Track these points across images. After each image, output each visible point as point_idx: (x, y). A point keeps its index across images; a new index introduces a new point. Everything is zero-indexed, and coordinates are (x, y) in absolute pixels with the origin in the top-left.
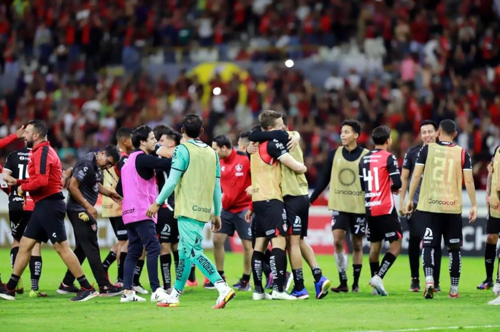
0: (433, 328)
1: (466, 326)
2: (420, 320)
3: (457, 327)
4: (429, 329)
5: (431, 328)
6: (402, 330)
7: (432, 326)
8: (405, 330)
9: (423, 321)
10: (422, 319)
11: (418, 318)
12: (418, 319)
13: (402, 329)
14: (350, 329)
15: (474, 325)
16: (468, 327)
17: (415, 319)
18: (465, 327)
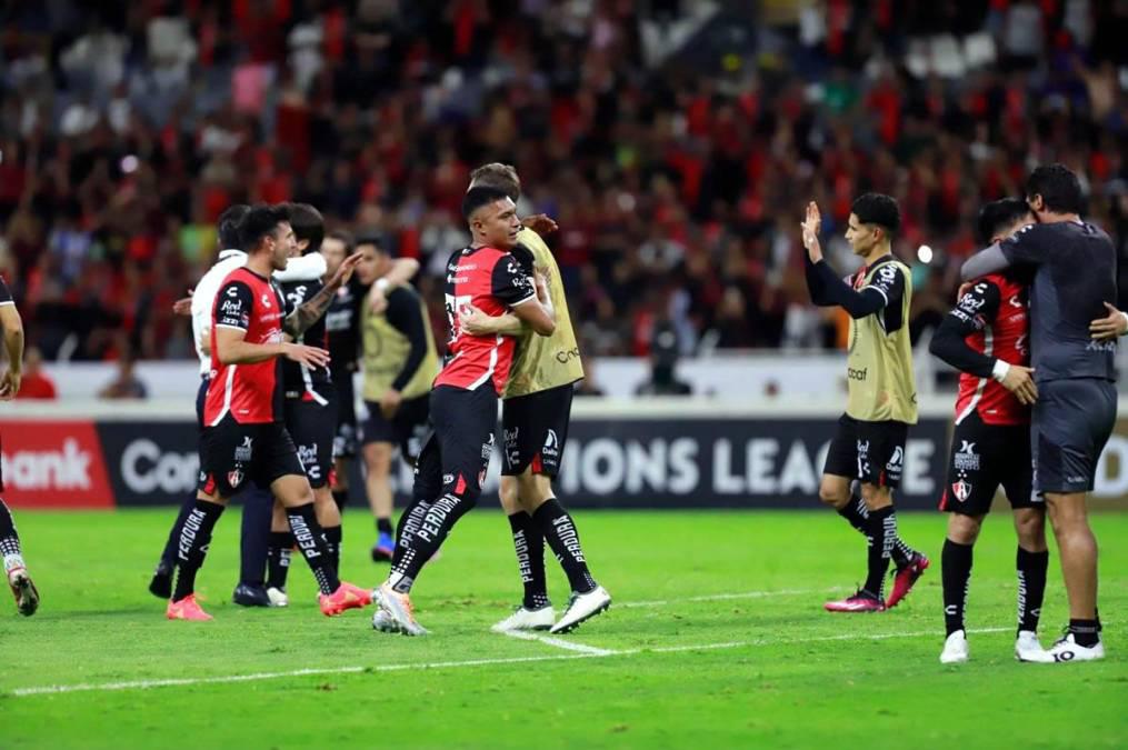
0: (307, 671)
1: (379, 664)
2: (278, 654)
3: (360, 669)
4: (296, 673)
5: (302, 672)
6: (236, 678)
7: (304, 668)
8: (243, 677)
9: (283, 655)
10: (282, 652)
11: (272, 648)
12: (273, 651)
13: (237, 674)
14: (118, 677)
15: (399, 663)
16: (383, 668)
17: (266, 652)
18: (378, 668)
